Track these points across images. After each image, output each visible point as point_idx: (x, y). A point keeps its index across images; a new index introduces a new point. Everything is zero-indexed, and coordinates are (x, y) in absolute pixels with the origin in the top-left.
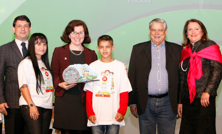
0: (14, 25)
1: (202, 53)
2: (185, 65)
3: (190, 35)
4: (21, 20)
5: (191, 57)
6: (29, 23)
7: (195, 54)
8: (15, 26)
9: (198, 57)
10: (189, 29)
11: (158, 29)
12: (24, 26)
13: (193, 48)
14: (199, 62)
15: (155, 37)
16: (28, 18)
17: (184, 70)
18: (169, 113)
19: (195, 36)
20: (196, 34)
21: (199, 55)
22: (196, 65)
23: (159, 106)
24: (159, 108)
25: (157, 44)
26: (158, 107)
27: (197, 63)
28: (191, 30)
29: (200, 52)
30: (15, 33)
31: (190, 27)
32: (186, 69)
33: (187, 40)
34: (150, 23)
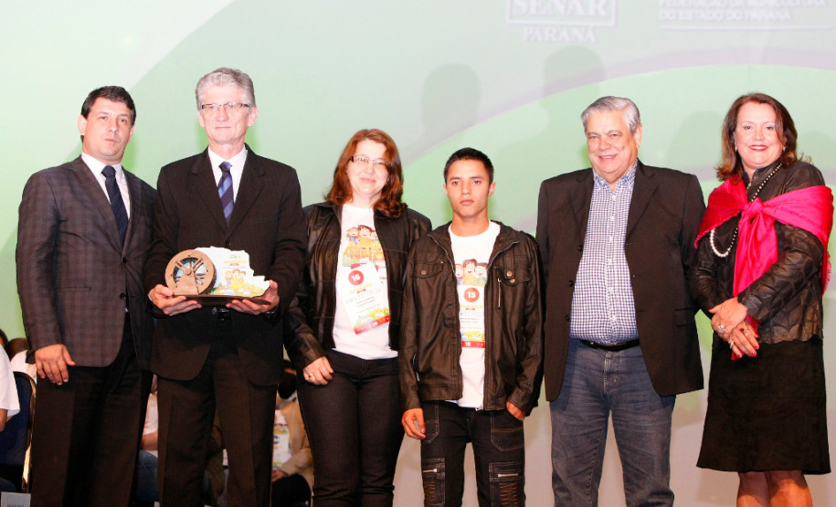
0: (85, 113)
1: (780, 207)
2: (724, 238)
3: (746, 145)
4: (110, 98)
5: (743, 215)
6: (132, 113)
7: (755, 205)
8: (90, 115)
9: (766, 216)
10: (745, 124)
11: (607, 130)
12: (117, 119)
13: (750, 185)
14: (767, 236)
15: (600, 157)
16: (129, 96)
17: (719, 254)
18: (644, 396)
19: (763, 150)
20: (766, 143)
21: (770, 211)
22: (757, 244)
23: (614, 373)
24: (615, 379)
25: (610, 177)
26: (610, 373)
27: (759, 237)
28: (749, 128)
29: (773, 201)
30: (82, 137)
31: (750, 120)
32: (726, 251)
33: (734, 159)
34: (584, 114)
